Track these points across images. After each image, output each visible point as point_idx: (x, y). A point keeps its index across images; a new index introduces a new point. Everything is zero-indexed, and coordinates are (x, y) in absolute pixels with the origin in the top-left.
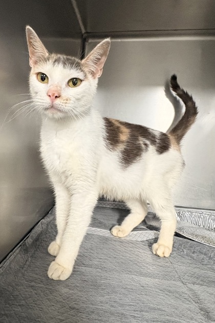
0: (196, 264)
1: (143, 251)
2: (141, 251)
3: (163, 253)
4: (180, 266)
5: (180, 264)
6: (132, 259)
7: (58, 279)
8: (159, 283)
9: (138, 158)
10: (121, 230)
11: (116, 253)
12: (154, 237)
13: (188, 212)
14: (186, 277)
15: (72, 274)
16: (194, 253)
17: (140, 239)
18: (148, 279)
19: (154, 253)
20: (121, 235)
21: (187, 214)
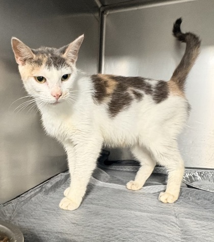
3: (166, 200)
7: (66, 209)
9: (125, 107)
10: (134, 184)
16: (198, 199)
17: (152, 192)
20: (134, 188)
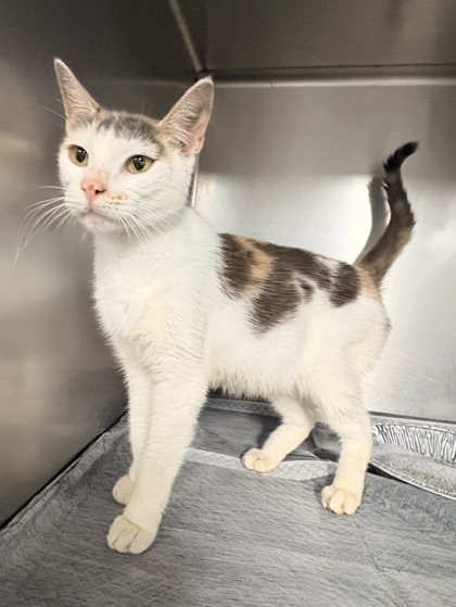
0: (408, 531)
1: (302, 501)
2: (298, 501)
3: (343, 507)
4: (375, 533)
5: (375, 530)
6: (278, 516)
7: (126, 551)
8: (326, 565)
11: (247, 504)
12: (327, 474)
13: (401, 424)
14: (385, 556)
15: (155, 542)
17: (299, 478)
18: (306, 557)
19: (325, 505)
20: (261, 467)
21: (398, 430)
